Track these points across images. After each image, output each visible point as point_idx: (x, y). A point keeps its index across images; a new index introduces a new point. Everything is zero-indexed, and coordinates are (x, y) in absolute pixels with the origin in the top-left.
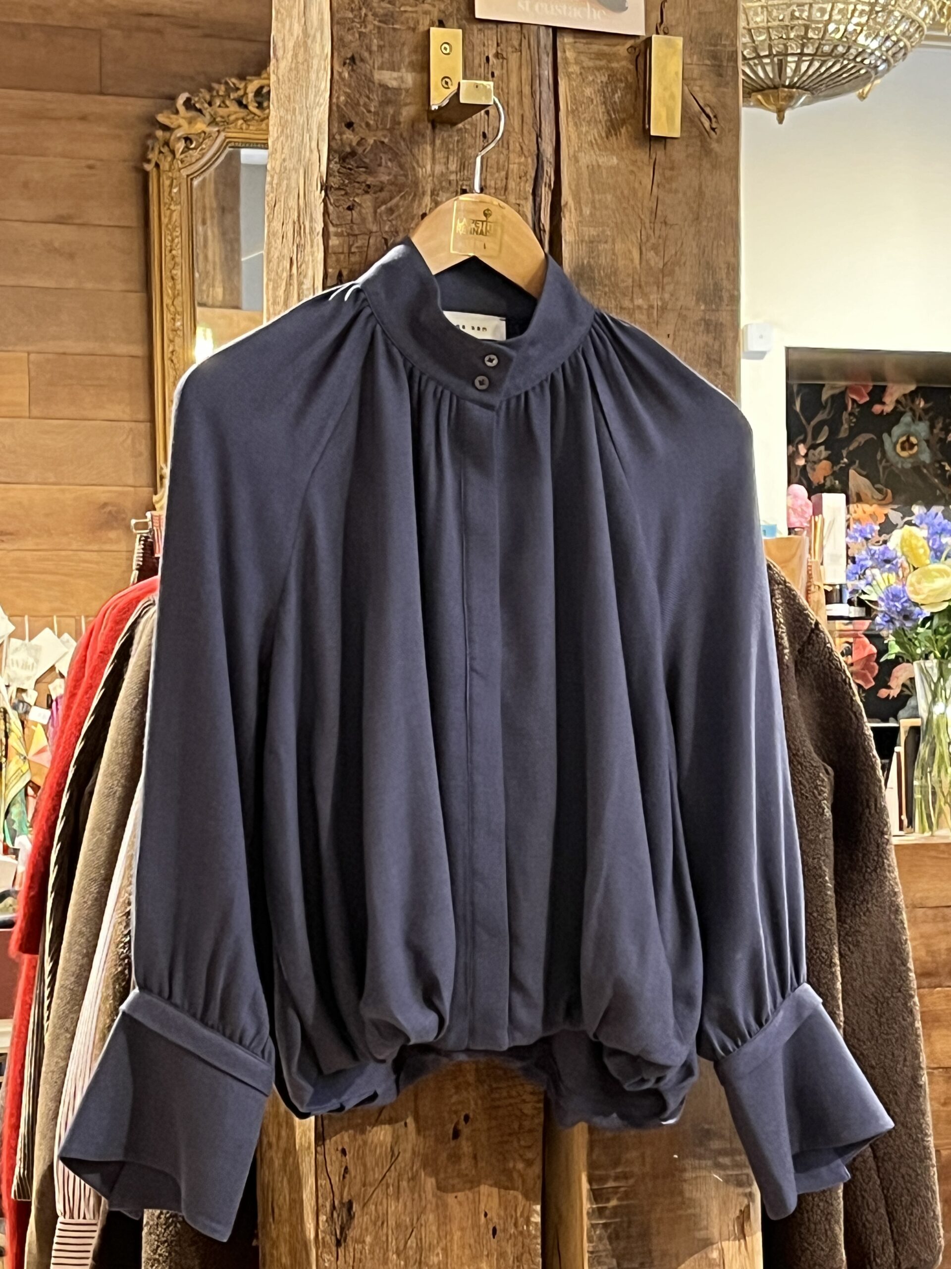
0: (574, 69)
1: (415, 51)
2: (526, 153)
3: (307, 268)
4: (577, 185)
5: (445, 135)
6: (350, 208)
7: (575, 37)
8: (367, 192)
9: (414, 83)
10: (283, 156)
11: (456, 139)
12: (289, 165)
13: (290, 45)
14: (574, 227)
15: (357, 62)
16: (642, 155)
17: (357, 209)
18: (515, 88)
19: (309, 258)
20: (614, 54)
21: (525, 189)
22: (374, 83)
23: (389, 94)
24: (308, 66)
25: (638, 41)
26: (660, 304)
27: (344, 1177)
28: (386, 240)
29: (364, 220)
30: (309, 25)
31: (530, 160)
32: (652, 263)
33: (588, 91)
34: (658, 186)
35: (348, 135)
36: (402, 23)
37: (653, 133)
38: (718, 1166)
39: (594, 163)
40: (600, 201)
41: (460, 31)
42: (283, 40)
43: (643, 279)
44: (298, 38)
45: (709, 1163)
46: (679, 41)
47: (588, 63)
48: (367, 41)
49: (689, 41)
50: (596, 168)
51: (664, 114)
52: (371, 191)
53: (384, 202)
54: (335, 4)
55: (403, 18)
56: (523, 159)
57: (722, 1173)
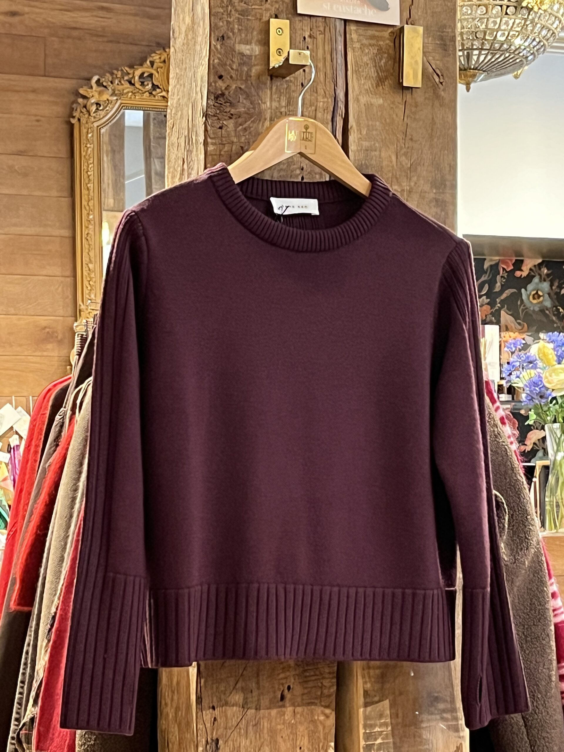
0: (357, 45)
1: (261, 32)
2: (328, 96)
3: (194, 164)
4: (358, 115)
5: (279, 84)
6: (221, 128)
7: (357, 26)
8: (231, 118)
9: (260, 51)
10: (178, 97)
11: (285, 86)
12: (183, 101)
13: (183, 29)
14: (356, 141)
15: (225, 38)
16: (398, 98)
17: (224, 128)
18: (321, 57)
19: (194, 158)
20: (381, 37)
21: (327, 117)
22: (235, 52)
23: (245, 58)
24: (195, 42)
25: (395, 29)
26: (408, 189)
27: (214, 724)
28: (242, 148)
29: (229, 135)
30: (195, 17)
31: (330, 100)
32: (404, 163)
33: (365, 59)
34: (407, 117)
35: (220, 83)
36: (252, 16)
37: (405, 85)
38: (443, 719)
39: (369, 102)
40: (372, 125)
41: (288, 21)
42: (179, 27)
43: (398, 174)
44: (188, 25)
45: (438, 717)
46: (421, 29)
47: (365, 41)
48: (231, 26)
49: (427, 30)
50: (370, 105)
51: (411, 72)
52: (234, 117)
53: (241, 125)
54: (212, 4)
55: (253, 13)
56: (326, 100)
57: (445, 723)
